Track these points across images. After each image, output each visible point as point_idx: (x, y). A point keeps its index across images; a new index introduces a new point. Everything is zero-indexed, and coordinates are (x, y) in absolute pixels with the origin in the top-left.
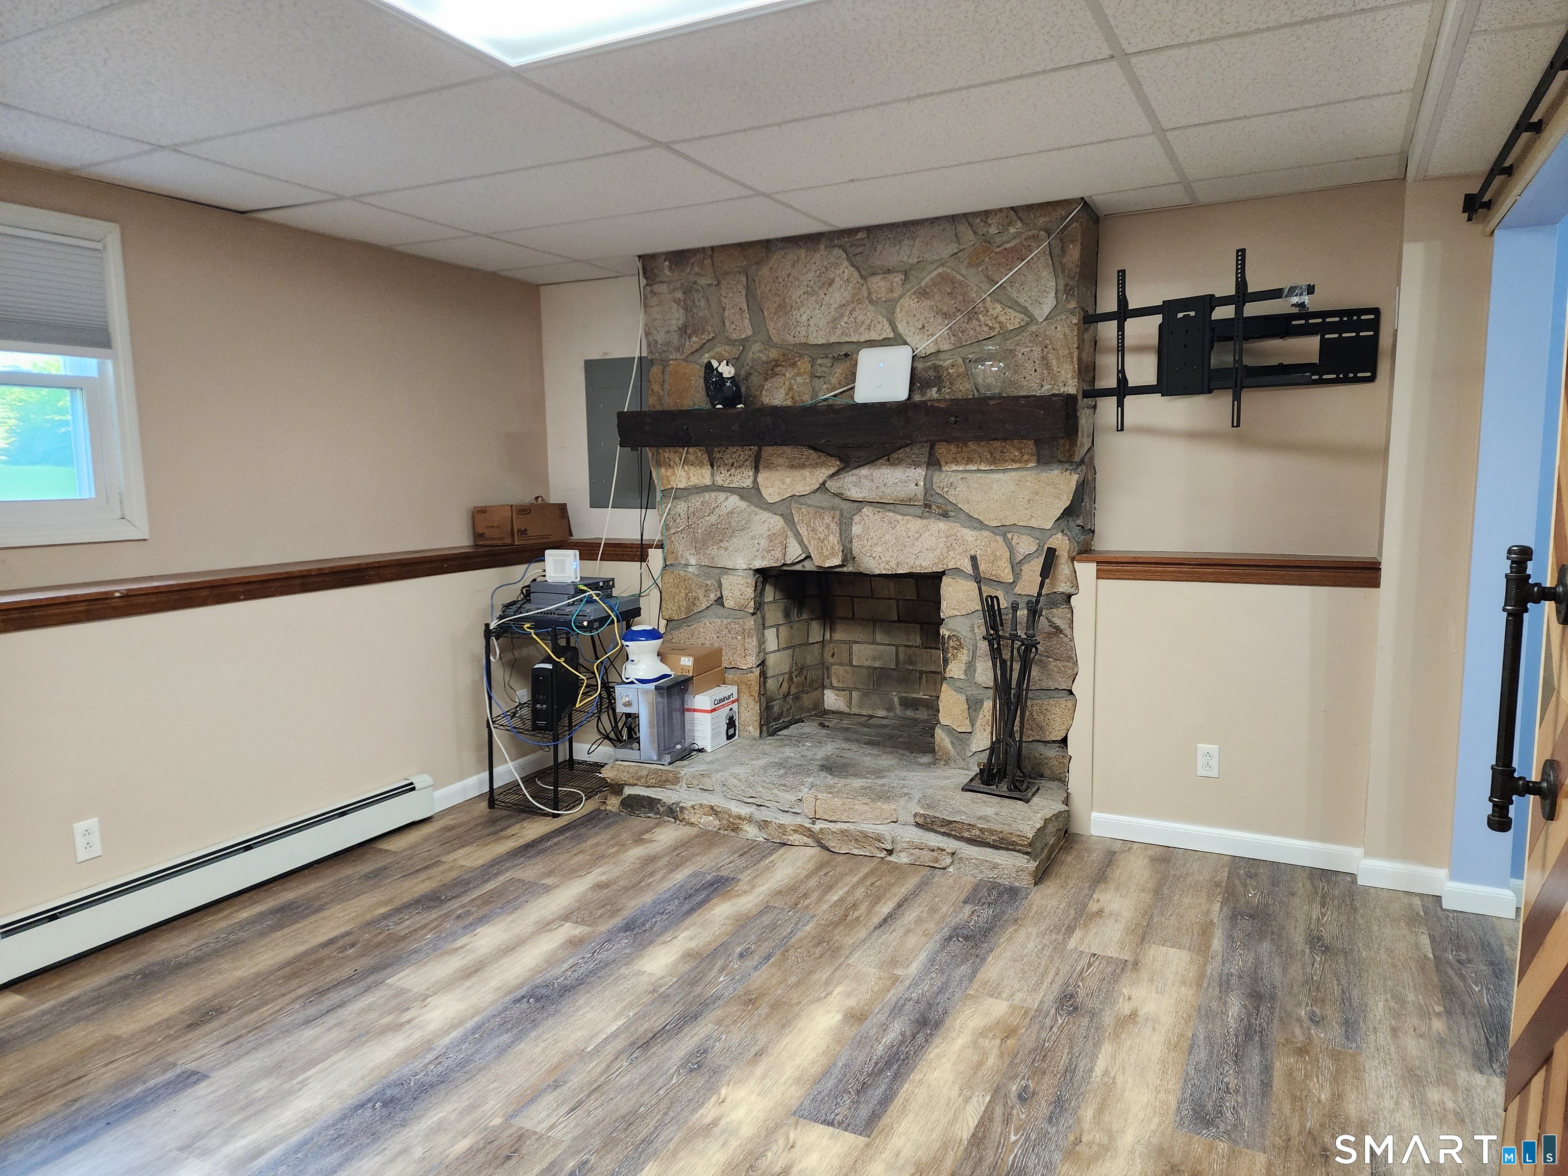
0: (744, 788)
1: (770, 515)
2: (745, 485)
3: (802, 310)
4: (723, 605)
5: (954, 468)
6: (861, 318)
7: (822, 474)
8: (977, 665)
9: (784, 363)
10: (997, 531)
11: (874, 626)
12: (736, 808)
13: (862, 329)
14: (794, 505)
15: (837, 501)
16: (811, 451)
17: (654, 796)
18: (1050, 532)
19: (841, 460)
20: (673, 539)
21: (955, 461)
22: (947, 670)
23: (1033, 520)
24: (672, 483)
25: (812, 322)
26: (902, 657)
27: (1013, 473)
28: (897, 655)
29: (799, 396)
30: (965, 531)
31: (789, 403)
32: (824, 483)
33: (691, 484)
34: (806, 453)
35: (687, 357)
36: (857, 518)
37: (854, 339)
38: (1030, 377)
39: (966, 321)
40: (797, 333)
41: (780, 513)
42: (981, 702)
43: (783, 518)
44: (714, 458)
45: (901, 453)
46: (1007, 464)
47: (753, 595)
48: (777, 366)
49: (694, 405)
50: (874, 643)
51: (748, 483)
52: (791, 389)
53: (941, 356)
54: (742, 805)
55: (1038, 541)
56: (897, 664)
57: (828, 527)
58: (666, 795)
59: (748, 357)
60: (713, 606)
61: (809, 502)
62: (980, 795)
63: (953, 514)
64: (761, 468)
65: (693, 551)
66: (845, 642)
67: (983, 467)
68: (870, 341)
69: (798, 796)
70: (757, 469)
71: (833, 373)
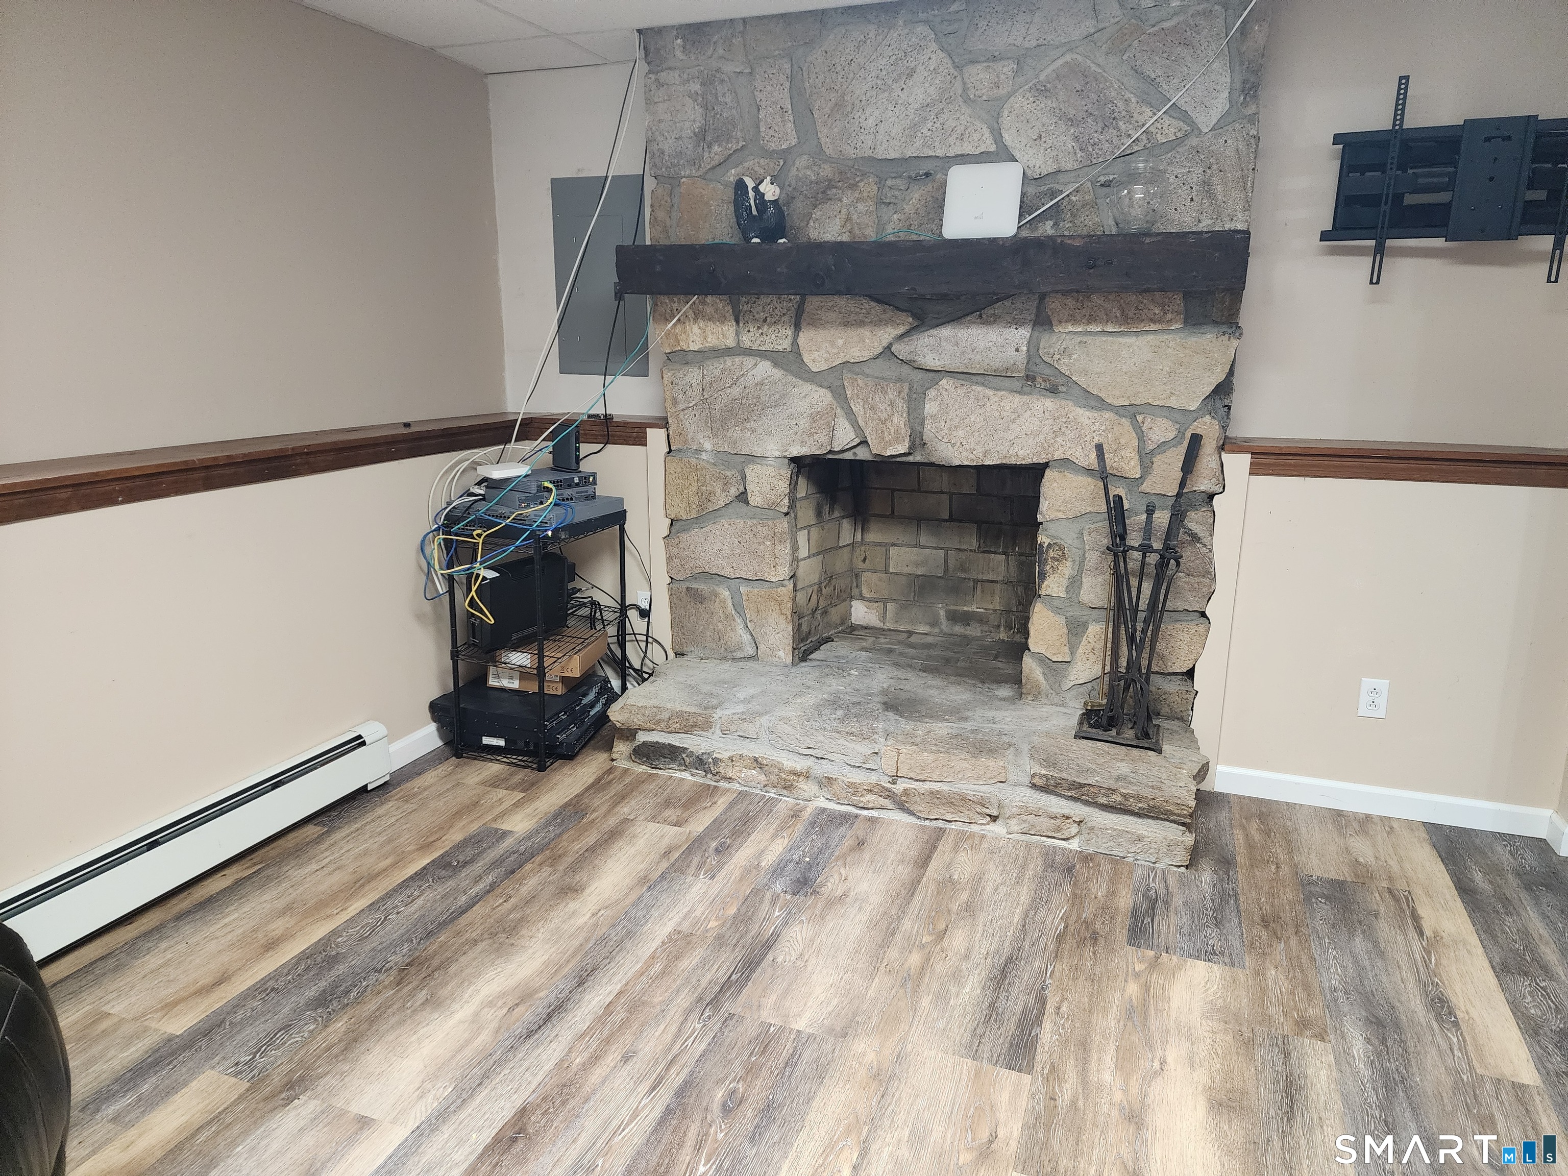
0: (798, 737)
1: (814, 387)
2: (780, 348)
3: (868, 111)
4: (746, 502)
5: (1070, 328)
6: (951, 123)
7: (887, 334)
8: (1084, 580)
9: (840, 184)
10: (1121, 411)
11: (919, 526)
12: (789, 762)
13: (951, 140)
14: (847, 375)
15: (906, 369)
16: (873, 304)
17: (677, 744)
18: (1196, 415)
19: (914, 316)
20: (681, 416)
21: (1073, 319)
22: (1044, 586)
23: (1173, 398)
24: (681, 343)
25: (882, 128)
26: (952, 563)
27: (1150, 337)
28: (946, 561)
29: (860, 229)
30: (1080, 411)
31: (845, 238)
32: (889, 347)
33: (707, 345)
34: (867, 306)
35: (706, 173)
36: (932, 393)
37: (940, 153)
38: (1183, 208)
39: (1100, 130)
40: (859, 144)
41: (825, 384)
42: (1085, 626)
43: (832, 392)
44: (740, 311)
45: (999, 308)
46: (1142, 325)
47: (788, 491)
48: (830, 187)
49: (714, 239)
50: (917, 545)
51: (785, 344)
52: (848, 219)
53: (1062, 178)
54: (796, 757)
55: (1178, 426)
56: (946, 571)
57: (892, 405)
58: (695, 743)
59: (790, 175)
60: (733, 504)
61: (867, 371)
62: (1099, 744)
63: (1064, 390)
64: (803, 325)
65: (709, 433)
66: (880, 544)
67: (1109, 329)
68: (962, 155)
69: (874, 748)
70: (797, 327)
71: (907, 198)
